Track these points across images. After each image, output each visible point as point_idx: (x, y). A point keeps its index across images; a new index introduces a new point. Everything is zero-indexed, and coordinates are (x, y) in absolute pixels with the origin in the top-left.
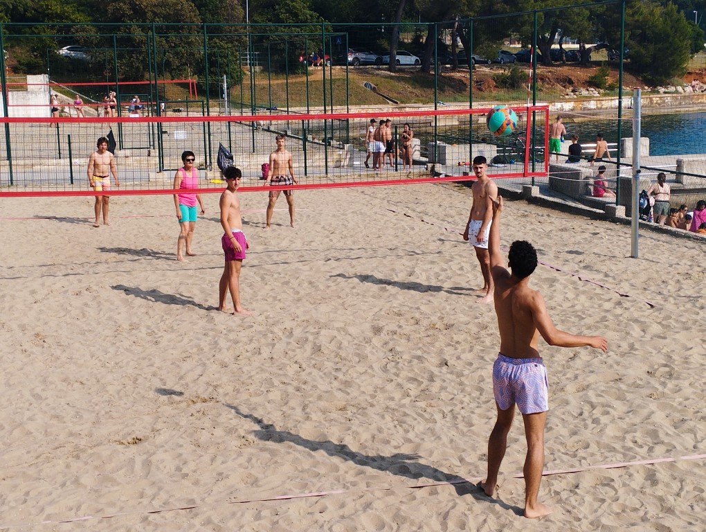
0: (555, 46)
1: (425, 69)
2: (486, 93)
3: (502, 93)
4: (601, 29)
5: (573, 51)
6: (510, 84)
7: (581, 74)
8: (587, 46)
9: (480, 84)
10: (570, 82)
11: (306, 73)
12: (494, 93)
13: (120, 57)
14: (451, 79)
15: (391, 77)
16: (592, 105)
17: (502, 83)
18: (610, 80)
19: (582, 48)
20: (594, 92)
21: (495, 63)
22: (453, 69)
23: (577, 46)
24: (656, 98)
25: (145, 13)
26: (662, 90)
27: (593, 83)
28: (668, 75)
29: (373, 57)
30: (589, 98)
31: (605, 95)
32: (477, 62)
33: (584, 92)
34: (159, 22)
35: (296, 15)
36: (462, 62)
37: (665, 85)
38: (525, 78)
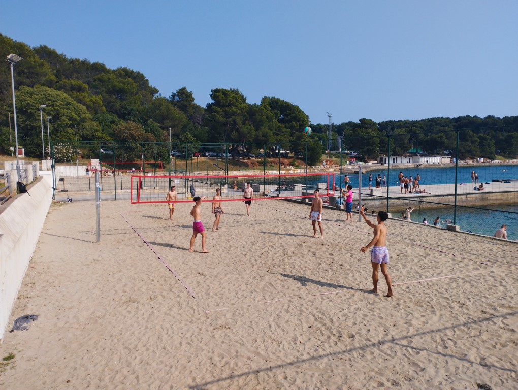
0: (277, 151)
1: (233, 159)
2: (255, 167)
3: (261, 167)
4: (292, 146)
5: (282, 153)
6: (263, 165)
7: (287, 161)
8: (288, 152)
9: (253, 164)
10: (283, 164)
11: (192, 160)
12: (258, 167)
13: (126, 153)
14: (243, 162)
15: (222, 161)
16: (291, 172)
17: (261, 164)
18: (296, 163)
19: (286, 152)
20: (292, 167)
21: (257, 157)
22: (243, 159)
23: (284, 151)
24: (312, 170)
25: (135, 137)
26: (314, 167)
27: (291, 164)
28: (316, 162)
29: (215, 154)
30: (290, 170)
31: (295, 168)
32: (251, 156)
33: (288, 167)
34: (141, 141)
35: (188, 139)
36: (246, 156)
37: (315, 165)
38: (268, 162)
